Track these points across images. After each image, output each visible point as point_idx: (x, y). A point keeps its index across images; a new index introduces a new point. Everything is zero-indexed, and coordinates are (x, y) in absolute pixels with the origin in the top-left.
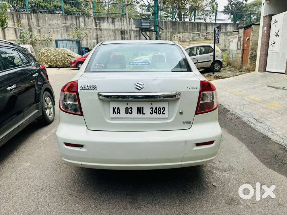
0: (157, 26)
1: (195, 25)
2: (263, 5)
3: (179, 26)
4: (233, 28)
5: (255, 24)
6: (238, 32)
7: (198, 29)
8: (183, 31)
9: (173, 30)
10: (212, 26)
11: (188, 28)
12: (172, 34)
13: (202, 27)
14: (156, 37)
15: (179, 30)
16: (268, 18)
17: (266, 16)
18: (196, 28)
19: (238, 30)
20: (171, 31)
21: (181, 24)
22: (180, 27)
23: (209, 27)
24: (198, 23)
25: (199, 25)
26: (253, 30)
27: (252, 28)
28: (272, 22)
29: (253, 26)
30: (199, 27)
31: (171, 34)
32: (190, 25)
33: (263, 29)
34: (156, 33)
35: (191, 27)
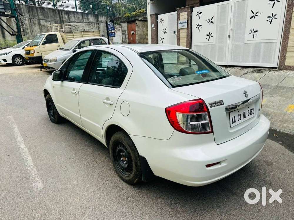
0: (15, 10)
1: (55, 12)
2: (149, 4)
3: (37, 12)
4: (94, 18)
5: (139, 20)
6: (120, 26)
7: (60, 17)
8: (43, 18)
9: (31, 17)
10: (74, 15)
11: (49, 16)
12: (30, 20)
13: (63, 15)
14: (17, 24)
15: (38, 17)
16: (155, 16)
17: (153, 15)
18: (58, 16)
19: (120, 24)
20: (29, 17)
21: (39, 9)
22: (39, 14)
23: (71, 16)
24: (58, 10)
25: (60, 13)
26: (137, 25)
27: (136, 23)
28: (159, 20)
29: (137, 22)
30: (61, 15)
31: (30, 22)
32: (50, 12)
33: (151, 26)
34: (16, 20)
35: (51, 14)
